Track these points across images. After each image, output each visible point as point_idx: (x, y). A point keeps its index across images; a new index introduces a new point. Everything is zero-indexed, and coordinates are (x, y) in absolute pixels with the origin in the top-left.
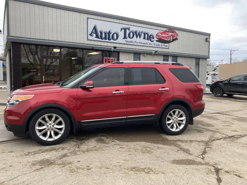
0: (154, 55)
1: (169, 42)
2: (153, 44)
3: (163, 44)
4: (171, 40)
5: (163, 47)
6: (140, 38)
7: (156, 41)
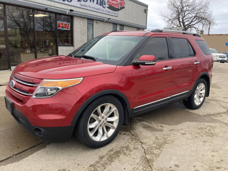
0: (106, 22)
1: (117, 10)
2: (105, 11)
3: (113, 11)
4: (120, 8)
5: (113, 14)
6: (93, 3)
7: (107, 7)
